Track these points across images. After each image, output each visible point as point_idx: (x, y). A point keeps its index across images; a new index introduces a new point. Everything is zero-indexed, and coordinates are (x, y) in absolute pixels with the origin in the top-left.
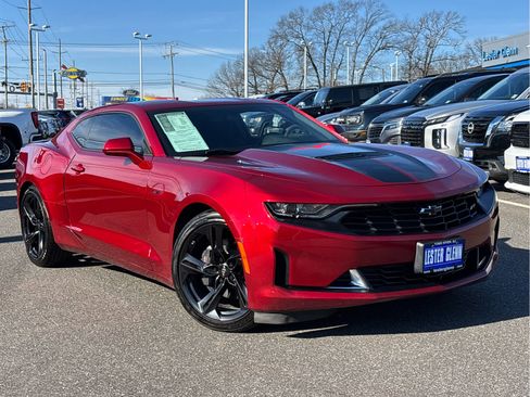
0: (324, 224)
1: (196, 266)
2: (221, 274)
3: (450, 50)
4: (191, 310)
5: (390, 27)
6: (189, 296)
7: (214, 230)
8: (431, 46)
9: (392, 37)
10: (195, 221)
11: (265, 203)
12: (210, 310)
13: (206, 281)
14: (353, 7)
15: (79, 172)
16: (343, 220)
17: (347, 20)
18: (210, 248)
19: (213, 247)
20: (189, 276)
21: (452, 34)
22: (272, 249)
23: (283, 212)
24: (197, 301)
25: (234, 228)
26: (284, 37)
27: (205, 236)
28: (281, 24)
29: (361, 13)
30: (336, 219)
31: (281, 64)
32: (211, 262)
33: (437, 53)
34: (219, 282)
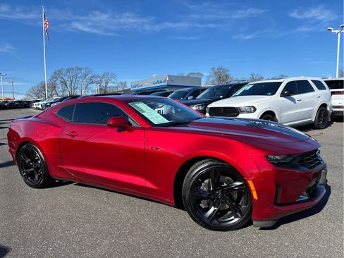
2: (218, 197)
3: (112, 85)
5: (93, 76)
8: (107, 83)
9: (94, 80)
14: (81, 69)
15: (74, 136)
17: (79, 73)
21: (113, 80)
26: (56, 78)
28: (55, 73)
29: (83, 71)
31: (55, 87)
33: (109, 85)
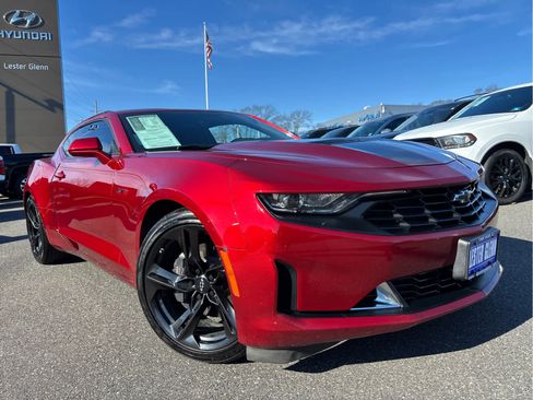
0: (341, 221)
1: (165, 280)
2: (199, 289)
4: (162, 334)
6: (159, 317)
7: (187, 234)
10: (162, 224)
11: (258, 194)
12: (185, 335)
13: (179, 297)
15: (60, 178)
16: (367, 215)
18: (182, 255)
19: (187, 255)
20: (158, 292)
21: (306, 122)
22: (270, 260)
23: (282, 206)
24: (169, 323)
25: (215, 233)
27: (176, 242)
30: (358, 213)
32: (186, 273)
34: (196, 299)
